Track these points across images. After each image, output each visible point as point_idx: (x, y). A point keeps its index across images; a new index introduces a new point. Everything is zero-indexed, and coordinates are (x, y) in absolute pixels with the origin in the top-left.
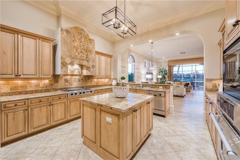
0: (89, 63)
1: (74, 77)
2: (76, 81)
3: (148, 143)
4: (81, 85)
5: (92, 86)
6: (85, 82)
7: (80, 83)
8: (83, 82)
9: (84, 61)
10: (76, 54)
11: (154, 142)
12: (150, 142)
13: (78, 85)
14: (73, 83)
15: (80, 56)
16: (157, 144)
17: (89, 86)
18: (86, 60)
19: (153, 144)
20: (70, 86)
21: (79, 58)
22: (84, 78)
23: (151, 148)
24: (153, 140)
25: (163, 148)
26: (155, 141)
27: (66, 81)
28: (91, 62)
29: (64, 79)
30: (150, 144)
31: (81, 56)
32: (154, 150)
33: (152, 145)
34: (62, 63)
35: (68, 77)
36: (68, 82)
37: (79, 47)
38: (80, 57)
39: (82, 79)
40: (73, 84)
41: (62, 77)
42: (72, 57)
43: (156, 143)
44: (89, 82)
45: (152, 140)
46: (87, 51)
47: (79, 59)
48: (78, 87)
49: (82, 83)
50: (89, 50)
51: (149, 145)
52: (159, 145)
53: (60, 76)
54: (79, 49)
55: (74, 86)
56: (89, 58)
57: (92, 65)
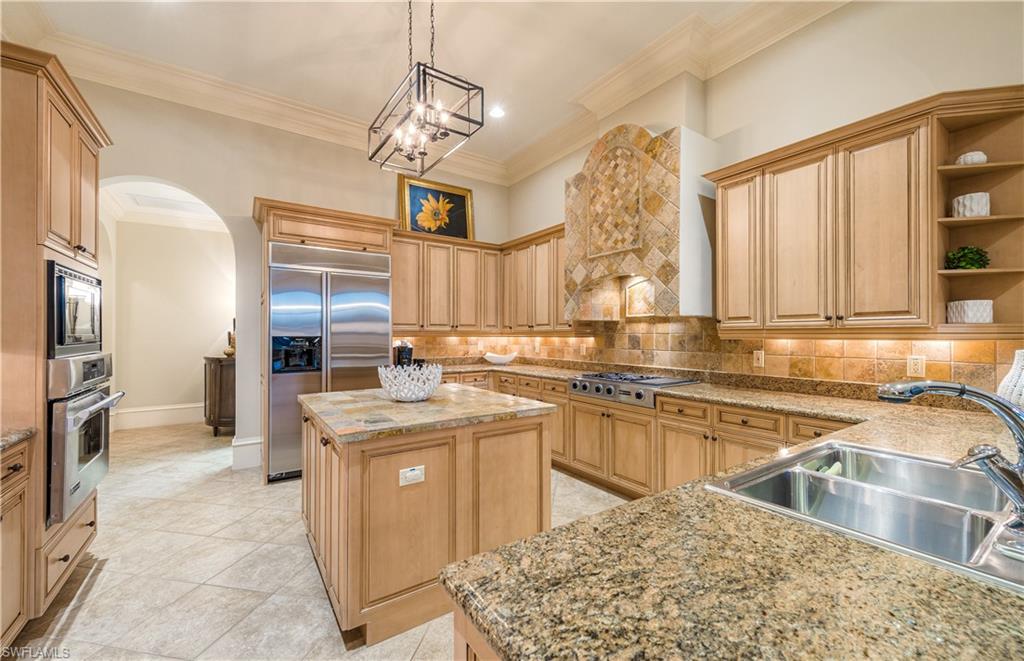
0: (645, 260)
1: (661, 328)
2: (667, 343)
3: (320, 606)
4: (691, 366)
5: (758, 382)
6: (709, 350)
7: (686, 355)
8: (700, 353)
9: (623, 260)
10: (599, 243)
11: (300, 628)
12: (314, 613)
13: (675, 365)
14: (655, 352)
15: (610, 243)
16: (284, 628)
17: (730, 376)
18: (634, 251)
19: (298, 617)
20: (644, 363)
21: (608, 253)
22: (704, 333)
23: (291, 601)
24: (310, 628)
25: (249, 633)
26: (300, 632)
27: (635, 342)
28: (657, 251)
29: (629, 336)
30: (309, 608)
31: (616, 242)
32: (277, 605)
33: (298, 614)
34: (567, 286)
35: (641, 329)
36: (639, 345)
37: (609, 211)
38: (612, 248)
39: (696, 338)
40: (657, 354)
41: (623, 328)
42: (589, 257)
43: (287, 630)
44: (732, 355)
45: (317, 627)
46: (637, 211)
47: (606, 256)
48: (671, 371)
49: (693, 356)
50: (646, 199)
51: (309, 602)
52: (273, 633)
53: (619, 326)
54: (610, 219)
55: (660, 364)
56: (649, 236)
57: (663, 266)
